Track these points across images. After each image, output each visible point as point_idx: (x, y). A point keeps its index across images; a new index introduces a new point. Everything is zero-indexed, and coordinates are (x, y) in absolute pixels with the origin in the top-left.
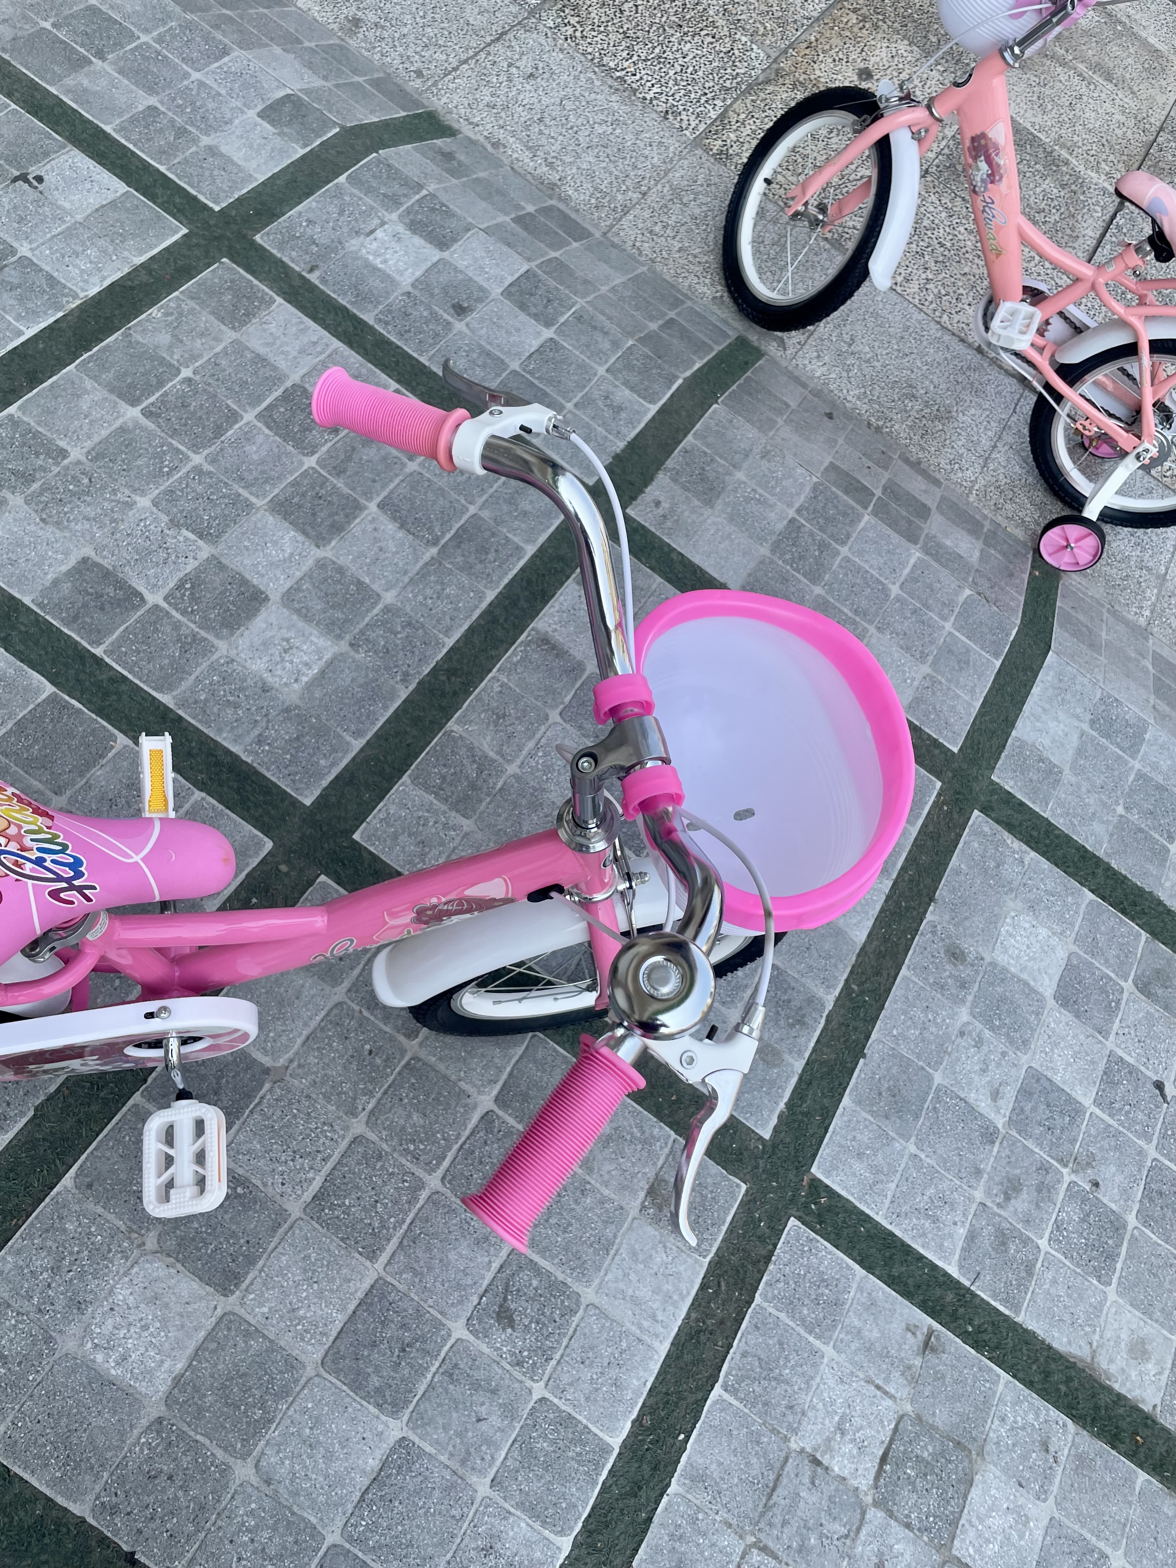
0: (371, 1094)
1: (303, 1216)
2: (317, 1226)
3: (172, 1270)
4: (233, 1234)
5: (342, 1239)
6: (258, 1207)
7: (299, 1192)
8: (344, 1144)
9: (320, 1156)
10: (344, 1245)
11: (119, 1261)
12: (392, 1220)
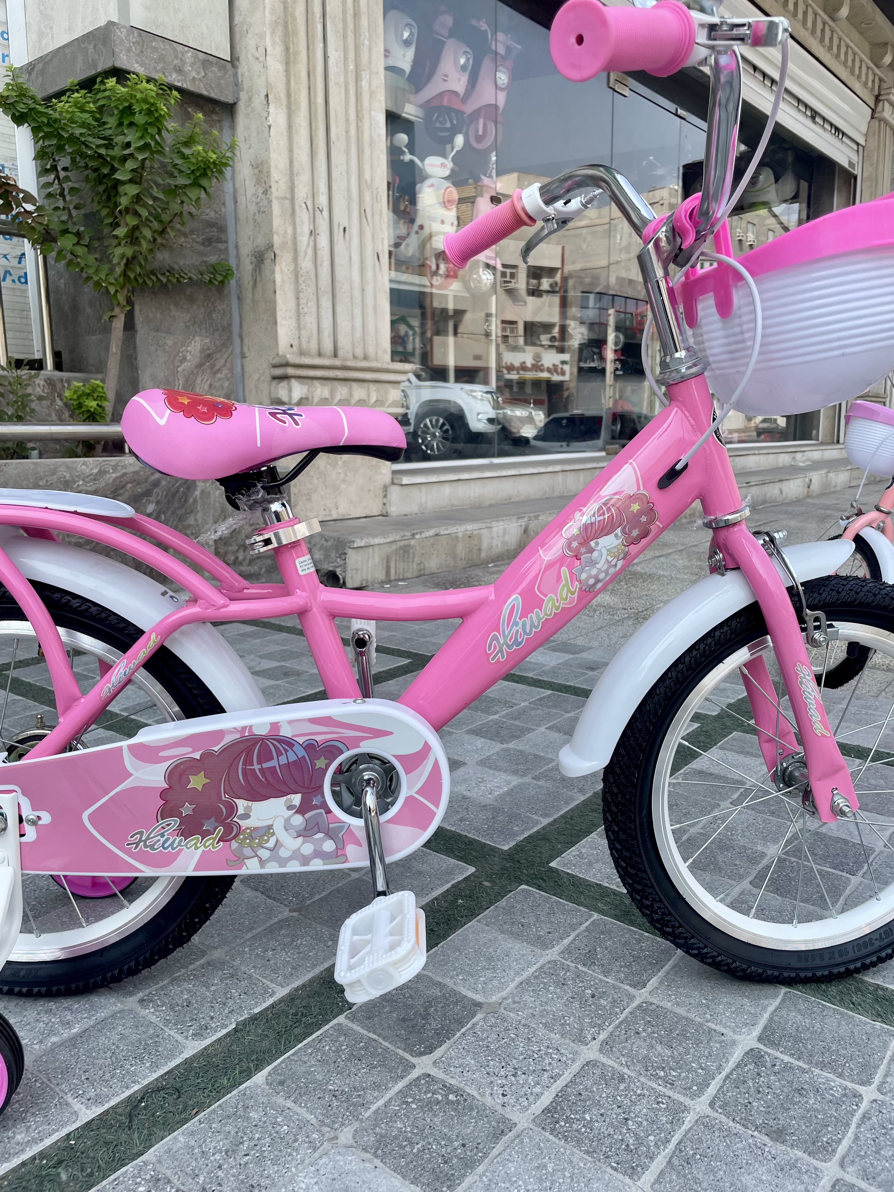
0: (600, 1027)
1: (532, 1126)
2: (551, 1137)
3: (367, 1165)
4: (445, 1137)
5: (587, 1152)
6: (474, 1113)
7: (526, 1104)
8: (576, 1067)
9: (546, 1075)
10: (590, 1159)
11: (305, 1150)
12: (651, 1138)
